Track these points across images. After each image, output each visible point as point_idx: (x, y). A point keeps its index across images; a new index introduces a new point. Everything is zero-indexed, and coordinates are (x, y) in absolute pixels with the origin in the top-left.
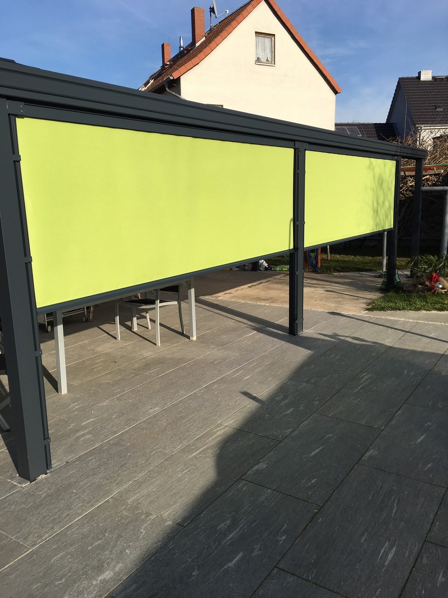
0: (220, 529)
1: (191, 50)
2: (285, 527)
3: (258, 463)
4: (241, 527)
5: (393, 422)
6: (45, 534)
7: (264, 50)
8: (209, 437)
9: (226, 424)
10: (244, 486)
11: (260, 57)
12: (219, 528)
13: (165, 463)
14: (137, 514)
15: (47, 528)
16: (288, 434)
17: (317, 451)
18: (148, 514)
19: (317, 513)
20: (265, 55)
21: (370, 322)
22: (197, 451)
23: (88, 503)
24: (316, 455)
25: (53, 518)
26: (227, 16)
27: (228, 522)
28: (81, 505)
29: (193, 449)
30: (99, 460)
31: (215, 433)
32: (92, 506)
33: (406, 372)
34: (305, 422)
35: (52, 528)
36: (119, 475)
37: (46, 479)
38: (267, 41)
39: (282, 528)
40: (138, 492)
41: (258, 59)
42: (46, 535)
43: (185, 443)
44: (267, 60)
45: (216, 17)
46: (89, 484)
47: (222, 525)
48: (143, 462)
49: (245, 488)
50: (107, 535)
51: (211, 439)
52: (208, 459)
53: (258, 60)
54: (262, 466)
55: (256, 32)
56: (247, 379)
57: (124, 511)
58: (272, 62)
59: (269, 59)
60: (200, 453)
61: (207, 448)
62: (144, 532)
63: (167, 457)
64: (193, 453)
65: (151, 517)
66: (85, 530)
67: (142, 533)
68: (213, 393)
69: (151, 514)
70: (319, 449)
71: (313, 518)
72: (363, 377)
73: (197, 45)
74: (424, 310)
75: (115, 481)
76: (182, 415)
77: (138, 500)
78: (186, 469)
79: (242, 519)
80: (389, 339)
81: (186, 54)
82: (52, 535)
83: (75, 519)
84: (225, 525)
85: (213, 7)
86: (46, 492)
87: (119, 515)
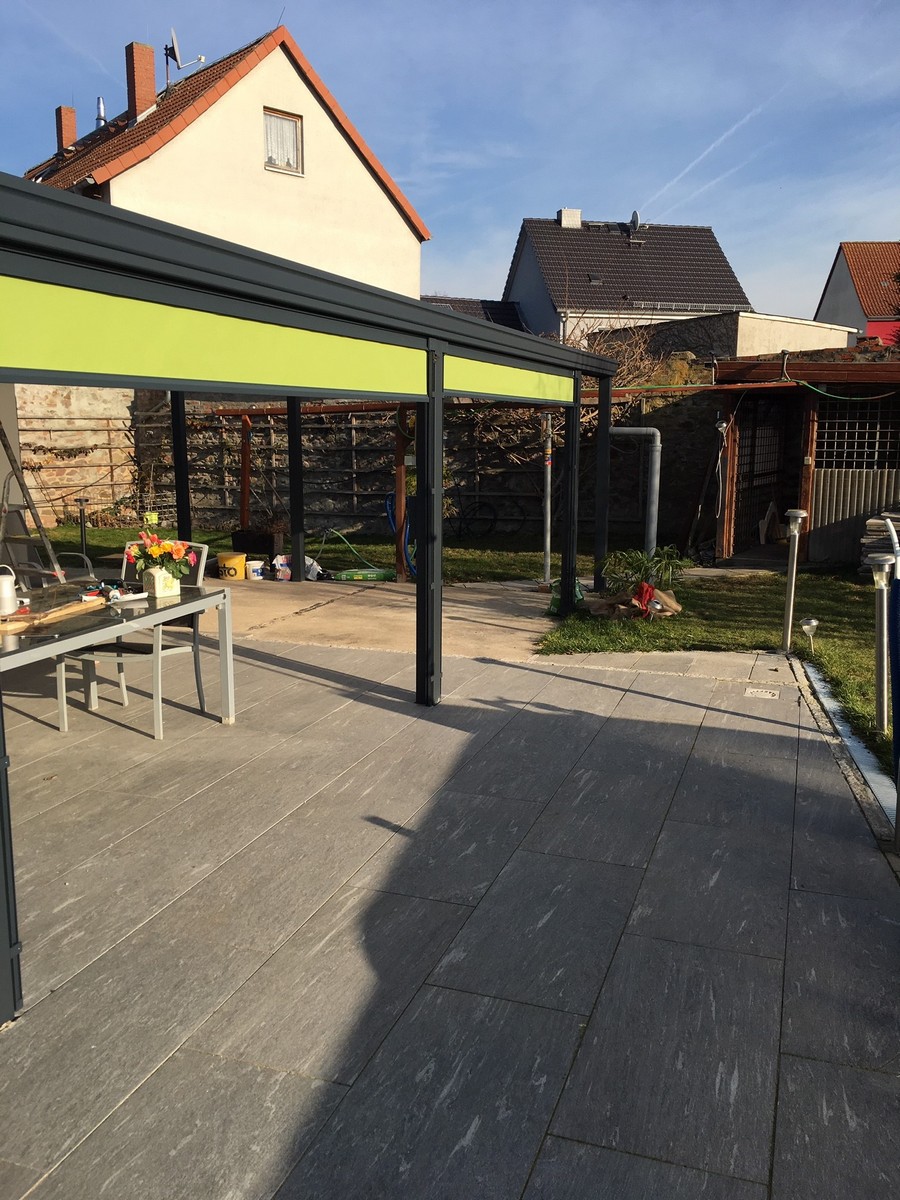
0: (421, 1081)
1: (126, 126)
2: (538, 1061)
3: (448, 951)
4: (460, 1072)
5: (659, 854)
6: (65, 1141)
7: (282, 143)
8: (336, 913)
9: (359, 885)
10: (436, 996)
11: (274, 157)
12: (417, 1080)
13: (265, 970)
14: (245, 1075)
15: (64, 1127)
16: (484, 891)
17: (546, 918)
18: (269, 1073)
19: (585, 1028)
20: (285, 154)
21: (557, 675)
22: (320, 941)
23: (133, 1066)
24: (545, 926)
25: (68, 1106)
26: (201, 67)
27: (432, 1066)
28: (118, 1072)
29: (311, 939)
30: (123, 979)
31: (343, 904)
32: (144, 1071)
33: (649, 763)
34: (506, 867)
35: (76, 1126)
36: (177, 1006)
37: (19, 1029)
38: (288, 126)
39: (533, 1064)
40: (232, 1034)
41: (270, 159)
42: (68, 1142)
43: (291, 928)
44: (288, 164)
45: (179, 68)
46: (121, 1029)
47: (421, 1075)
48: (219, 973)
49: (439, 1001)
50: (198, 1122)
51: (339, 915)
52: (348, 954)
53: (270, 162)
54: (456, 955)
55: (265, 107)
56: (369, 794)
57: (215, 1073)
58: (298, 167)
59: (291, 162)
60: (328, 944)
61: (339, 934)
62: (273, 1106)
63: (264, 959)
64: (313, 945)
65: (277, 1077)
66: (150, 1119)
67: (269, 1109)
68: (309, 827)
69: (275, 1072)
70: (549, 914)
71: (582, 1037)
72: (581, 777)
73: (141, 118)
74: (639, 649)
75: (173, 1016)
76: (263, 873)
77: (238, 1048)
78: (313, 977)
79: (455, 1057)
80: (601, 705)
81: (114, 135)
82: (80, 1140)
83: (119, 1102)
84: (427, 1072)
85: (173, 48)
86: (30, 1056)
87: (210, 1082)
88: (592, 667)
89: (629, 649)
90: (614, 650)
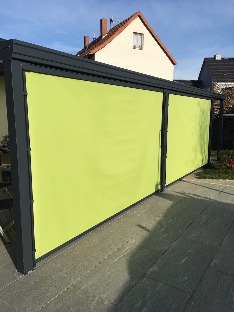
0: (137, 307)
1: (100, 40)
2: (173, 306)
3: (152, 266)
4: (149, 306)
5: (224, 244)
7: (138, 41)
8: (123, 250)
9: (131, 243)
10: (146, 281)
11: (136, 45)
12: (135, 307)
13: (100, 265)
14: (87, 296)
15: (36, 304)
16: (167, 249)
17: (184, 260)
18: (94, 297)
19: (190, 298)
20: (138, 44)
21: (200, 186)
22: (117, 258)
23: (58, 289)
24: (184, 262)
25: (39, 298)
26: (119, 23)
27: (141, 303)
28: (54, 290)
29: (114, 257)
30: (62, 262)
31: (125, 248)
32: (61, 291)
33: (225, 214)
34: (175, 242)
35: (39, 304)
36: (74, 272)
37: (33, 273)
38: (139, 37)
40: (87, 283)
42: (36, 309)
43: (109, 253)
44: (139, 47)
45: (113, 24)
46: (58, 277)
47: (137, 305)
48: (87, 264)
50: (71, 309)
52: (124, 264)
53: (135, 47)
54: (154, 268)
55: (134, 32)
56: (139, 216)
57: (79, 294)
58: (142, 47)
60: (119, 260)
61: (122, 257)
62: (93, 308)
63: (100, 262)
64: (115, 259)
65: (96, 299)
66: (59, 306)
67: (91, 308)
68: (121, 224)
70: (186, 259)
71: (189, 301)
72: (203, 217)
73: (103, 37)
74: (228, 179)
75: (72, 275)
76: (106, 236)
77: (87, 288)
78: (112, 269)
79: (148, 301)
80: (213, 196)
81: (97, 42)
82: (39, 309)
83: (52, 299)
84: (139, 304)
85: (112, 19)
87: (77, 297)
88: (212, 183)
89: (224, 179)
90: (220, 179)
